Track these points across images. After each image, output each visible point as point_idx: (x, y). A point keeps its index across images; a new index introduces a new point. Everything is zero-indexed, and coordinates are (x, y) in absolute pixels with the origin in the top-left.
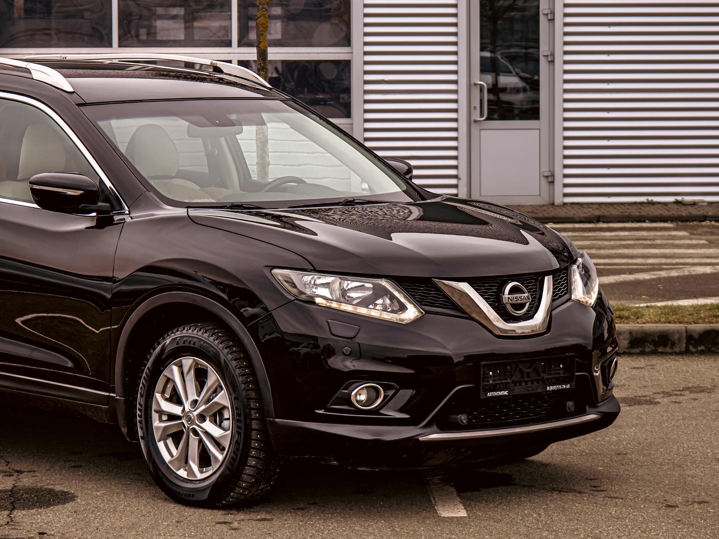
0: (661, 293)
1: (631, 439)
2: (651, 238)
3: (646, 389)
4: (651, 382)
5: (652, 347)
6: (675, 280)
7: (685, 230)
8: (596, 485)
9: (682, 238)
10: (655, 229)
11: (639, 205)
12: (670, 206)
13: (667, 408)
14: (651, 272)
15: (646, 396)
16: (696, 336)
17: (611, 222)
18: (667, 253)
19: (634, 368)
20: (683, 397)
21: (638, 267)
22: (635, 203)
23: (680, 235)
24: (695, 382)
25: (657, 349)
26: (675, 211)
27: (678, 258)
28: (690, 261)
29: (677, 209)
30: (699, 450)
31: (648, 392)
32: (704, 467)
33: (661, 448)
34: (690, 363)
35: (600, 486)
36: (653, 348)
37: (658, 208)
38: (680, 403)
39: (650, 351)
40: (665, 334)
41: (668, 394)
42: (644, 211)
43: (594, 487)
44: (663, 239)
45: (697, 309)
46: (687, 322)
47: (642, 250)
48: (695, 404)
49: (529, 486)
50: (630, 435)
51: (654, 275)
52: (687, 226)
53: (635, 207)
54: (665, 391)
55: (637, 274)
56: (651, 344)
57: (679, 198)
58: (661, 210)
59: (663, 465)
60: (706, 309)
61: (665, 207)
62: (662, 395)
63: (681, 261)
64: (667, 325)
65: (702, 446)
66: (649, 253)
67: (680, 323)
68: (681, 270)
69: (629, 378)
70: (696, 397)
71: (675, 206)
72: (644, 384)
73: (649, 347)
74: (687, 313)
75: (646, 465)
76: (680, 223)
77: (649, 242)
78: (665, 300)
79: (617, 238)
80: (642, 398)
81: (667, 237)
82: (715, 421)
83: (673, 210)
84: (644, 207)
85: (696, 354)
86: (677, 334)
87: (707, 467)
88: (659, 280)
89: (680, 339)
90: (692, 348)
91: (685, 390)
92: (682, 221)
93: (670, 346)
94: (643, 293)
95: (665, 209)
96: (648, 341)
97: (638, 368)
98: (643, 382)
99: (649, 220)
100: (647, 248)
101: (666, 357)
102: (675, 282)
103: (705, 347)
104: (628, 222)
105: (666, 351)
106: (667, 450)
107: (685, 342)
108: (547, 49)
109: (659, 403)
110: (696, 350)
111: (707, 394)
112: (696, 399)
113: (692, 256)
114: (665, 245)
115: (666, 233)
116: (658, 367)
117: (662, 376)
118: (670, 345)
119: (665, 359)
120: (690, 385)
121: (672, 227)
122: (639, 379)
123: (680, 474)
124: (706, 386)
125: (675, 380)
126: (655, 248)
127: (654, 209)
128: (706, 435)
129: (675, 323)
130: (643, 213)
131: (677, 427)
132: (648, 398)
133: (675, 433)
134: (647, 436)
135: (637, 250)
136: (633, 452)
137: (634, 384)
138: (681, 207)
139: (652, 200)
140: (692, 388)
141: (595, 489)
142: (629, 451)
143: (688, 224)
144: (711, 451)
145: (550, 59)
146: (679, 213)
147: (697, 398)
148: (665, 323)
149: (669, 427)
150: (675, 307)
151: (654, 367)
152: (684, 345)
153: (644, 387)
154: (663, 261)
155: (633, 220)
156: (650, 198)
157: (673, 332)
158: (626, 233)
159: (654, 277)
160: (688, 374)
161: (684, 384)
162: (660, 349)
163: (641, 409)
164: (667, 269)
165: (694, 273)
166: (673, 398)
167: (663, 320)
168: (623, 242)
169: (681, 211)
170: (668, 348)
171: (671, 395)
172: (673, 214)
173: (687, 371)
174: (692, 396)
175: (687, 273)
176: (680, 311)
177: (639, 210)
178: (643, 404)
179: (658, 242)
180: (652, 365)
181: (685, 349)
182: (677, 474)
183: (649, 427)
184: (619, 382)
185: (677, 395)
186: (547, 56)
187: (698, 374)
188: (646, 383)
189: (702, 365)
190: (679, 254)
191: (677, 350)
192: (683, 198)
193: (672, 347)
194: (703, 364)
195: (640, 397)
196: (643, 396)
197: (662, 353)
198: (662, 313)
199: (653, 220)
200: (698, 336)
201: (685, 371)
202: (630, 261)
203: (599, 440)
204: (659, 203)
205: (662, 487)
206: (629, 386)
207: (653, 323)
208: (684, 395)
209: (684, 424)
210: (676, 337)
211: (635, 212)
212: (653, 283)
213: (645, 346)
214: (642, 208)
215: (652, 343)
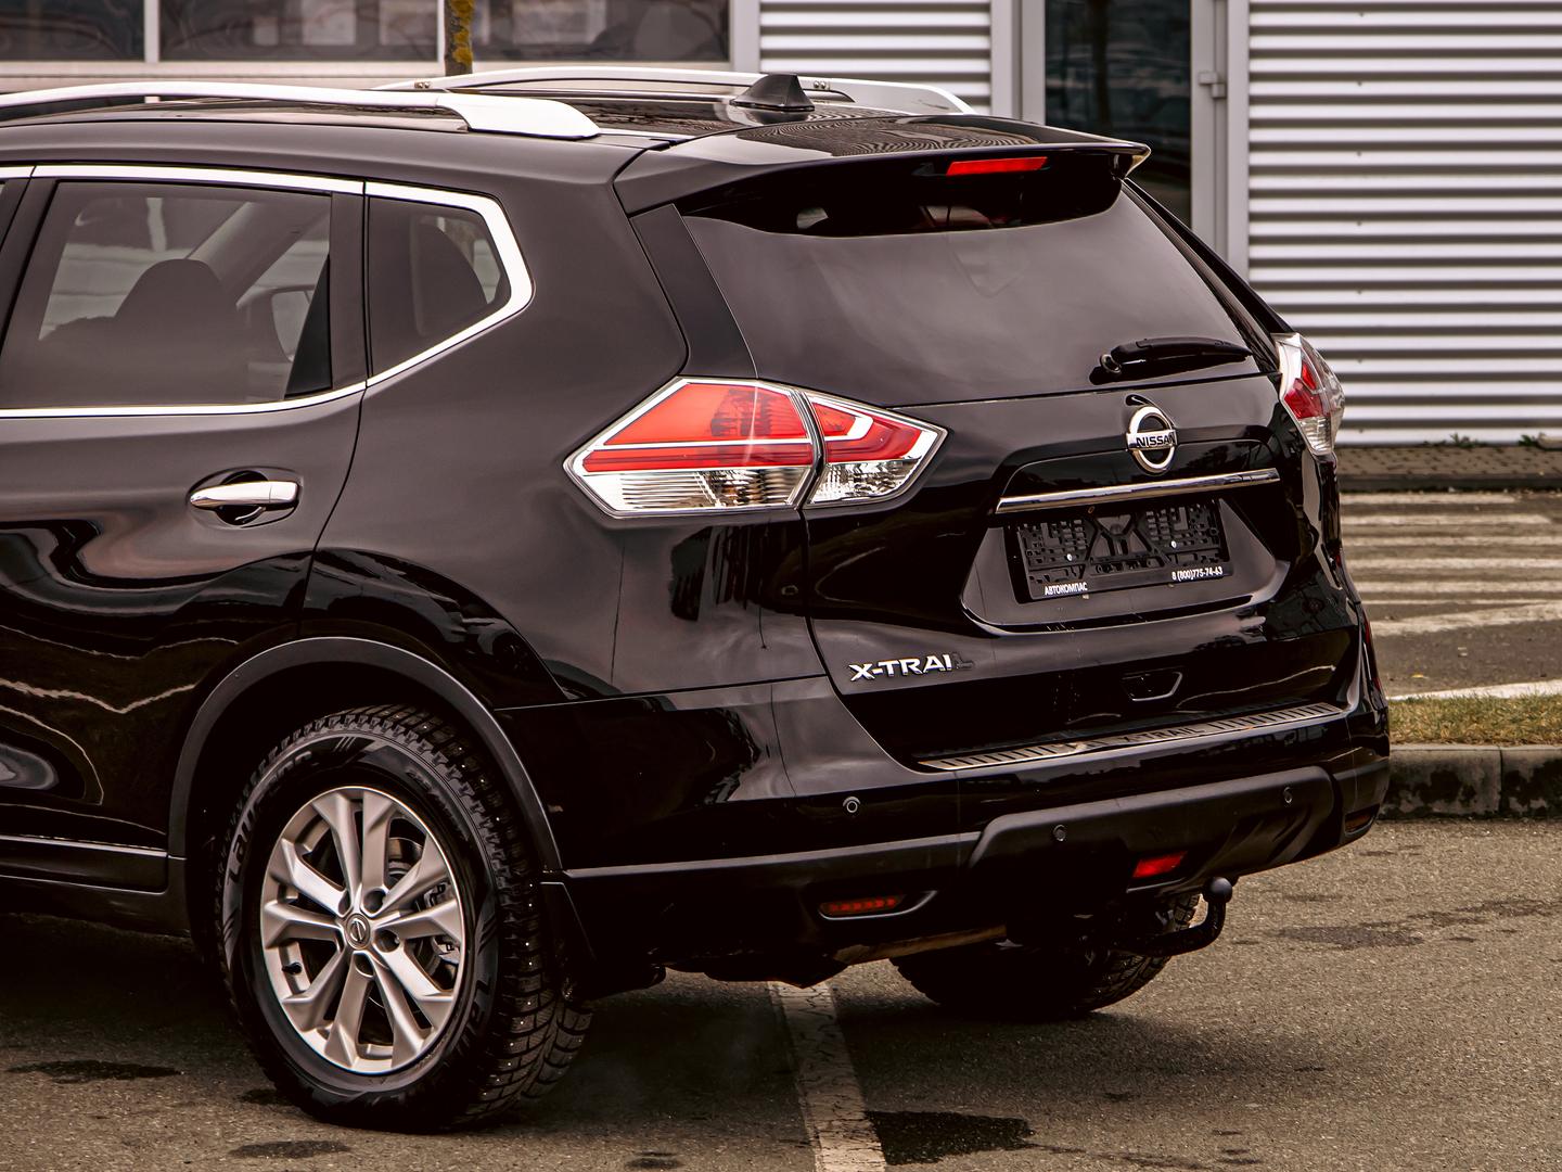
0: (1463, 667)
1: (1339, 1031)
2: (1456, 530)
3: (1391, 907)
4: (1407, 888)
5: (1418, 802)
6: (1502, 635)
7: (1542, 511)
8: (1234, 1147)
9: (1532, 530)
10: (1469, 509)
11: (1433, 451)
12: (1510, 452)
13: (1438, 954)
14: (1446, 616)
15: (1388, 924)
16: (1527, 774)
17: (1363, 492)
18: (1491, 568)
19: (1370, 854)
20: (1481, 926)
21: (1415, 602)
22: (1425, 445)
23: (1530, 525)
24: (1514, 887)
25: (1430, 805)
26: (1519, 466)
27: (1514, 580)
28: (1544, 586)
29: (1528, 460)
30: (1504, 1060)
31: (1396, 914)
32: (1509, 1103)
33: (1411, 1053)
34: (1509, 842)
35: (1244, 1151)
36: (1421, 804)
37: (1479, 458)
38: (1472, 941)
39: (1412, 812)
40: (1450, 769)
41: (1446, 920)
42: (1446, 466)
43: (1231, 1152)
44: (1484, 535)
45: (1533, 706)
46: (1504, 741)
47: (1429, 561)
48: (1508, 943)
49: (1068, 1151)
50: (1336, 1022)
51: (1450, 621)
52: (1548, 501)
53: (1424, 456)
54: (1439, 910)
55: (1410, 620)
56: (1414, 795)
57: (1533, 433)
58: (1487, 463)
59: (1409, 1098)
60: (1554, 708)
61: (1497, 455)
62: (1429, 922)
63: (1523, 587)
64: (1456, 746)
65: (1511, 1050)
66: (1445, 568)
67: (1488, 741)
68: (1520, 609)
69: (1353, 877)
70: (1512, 927)
71: (1522, 453)
72: (1389, 892)
73: (1409, 802)
74: (1509, 716)
75: (1368, 1097)
76: (1531, 495)
77: (1449, 541)
78: (1470, 683)
79: (1372, 530)
80: (1379, 929)
81: (1495, 529)
82: (1552, 988)
83: (1516, 463)
84: (1447, 455)
85: (1526, 820)
86: (1480, 771)
87: (1517, 1102)
88: (1462, 632)
89: (1486, 781)
90: (1514, 803)
91: (1487, 910)
92: (1537, 490)
93: (1463, 798)
94: (1416, 667)
95: (1498, 460)
96: (1407, 787)
97: (1378, 854)
98: (1386, 888)
99: (1455, 487)
100: (1444, 556)
101: (1450, 825)
102: (1502, 640)
103: (1549, 802)
104: (1405, 491)
105: (1453, 812)
106: (1424, 1059)
107: (1500, 788)
108: (1210, 68)
109: (1419, 940)
110: (1525, 808)
111: (1542, 919)
112: (1513, 931)
113: (1552, 575)
114: (1489, 547)
115: (1494, 519)
116: (1428, 851)
117: (1437, 873)
118: (1460, 796)
119: (1447, 831)
120: (1503, 896)
121: (1510, 504)
122: (1378, 881)
123: (1447, 1121)
124: (1541, 897)
125: (1466, 884)
126: (1462, 556)
127: (1470, 461)
128: (1525, 1021)
129: (1474, 741)
130: (1442, 470)
131: (1457, 1000)
132: (1394, 929)
133: (1450, 1015)
134: (1380, 1023)
135: (1417, 561)
136: (1338, 1065)
137: (1364, 893)
138: (1535, 455)
139: (1466, 439)
140: (1506, 903)
141: (1231, 1158)
142: (1329, 1062)
143: (1552, 495)
144: (1534, 1061)
145: (1216, 91)
146: (1531, 470)
147: (1515, 928)
148: (1450, 741)
149: (1437, 1002)
150: (1479, 703)
151: (1419, 851)
152: (1497, 797)
153: (1388, 900)
154: (1479, 586)
155: (1415, 487)
156: (1462, 433)
157: (1472, 764)
158: (1396, 519)
159: (1449, 627)
160: (1500, 869)
161: (1486, 894)
162: (1437, 807)
163: (1373, 956)
164: (1485, 607)
165: (1549, 617)
166: (1456, 929)
167: (1445, 733)
168: (1387, 542)
169: (1536, 465)
170: (1457, 803)
171: (1451, 922)
172: (1515, 472)
173: (1499, 862)
174: (1503, 923)
175: (1532, 618)
176: (1490, 712)
177: (1435, 463)
178: (1379, 944)
179: (1473, 540)
180: (1414, 847)
181: (1500, 807)
182: (1440, 1120)
183: (1388, 1001)
184: (1327, 890)
185: (1466, 921)
186: (1209, 85)
187: (1526, 868)
188: (1394, 892)
189: (1537, 847)
190: (1521, 570)
191: (1480, 809)
192: (1541, 435)
193: (1465, 803)
194: (1540, 844)
195: (1374, 925)
196: (1383, 925)
197: (1444, 817)
198: (1444, 718)
199: (1466, 486)
200: (1532, 774)
201: (1495, 860)
202: (1397, 587)
203: (1258, 1035)
204: (1484, 445)
205: (1398, 1153)
206: (1351, 898)
207: (1422, 742)
208: (1483, 922)
209: (1475, 995)
210: (1478, 776)
211: (1421, 467)
212: (1448, 641)
213: (1400, 799)
214: (1440, 456)
215: (1417, 793)
